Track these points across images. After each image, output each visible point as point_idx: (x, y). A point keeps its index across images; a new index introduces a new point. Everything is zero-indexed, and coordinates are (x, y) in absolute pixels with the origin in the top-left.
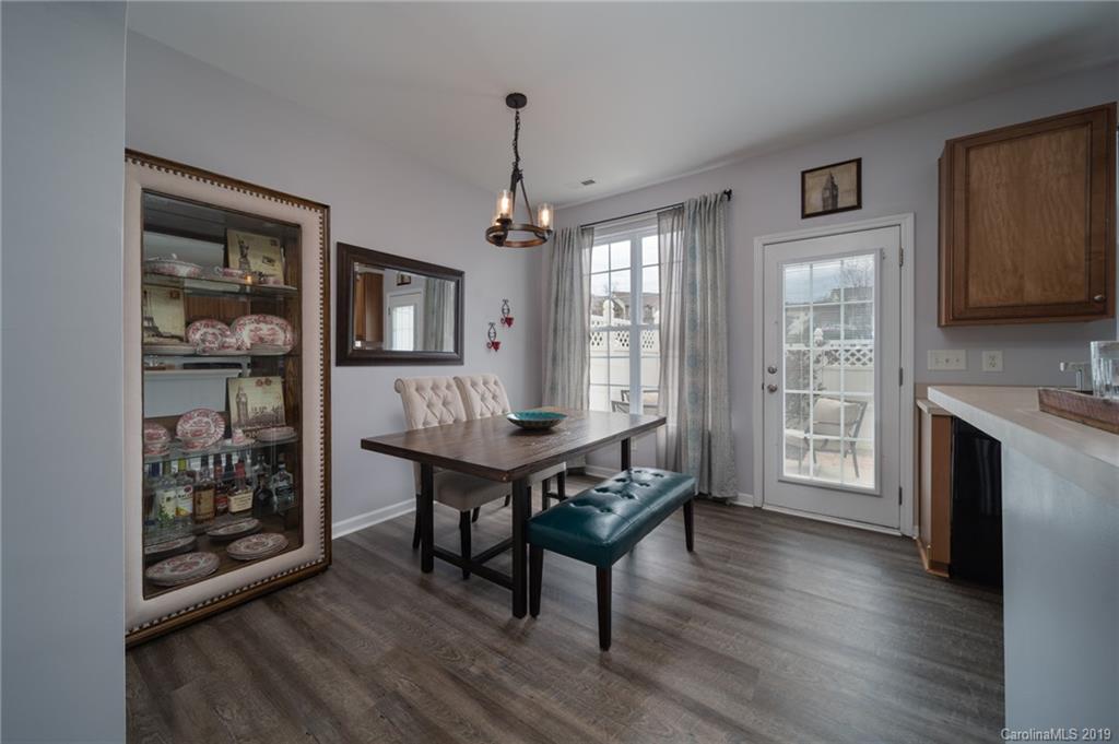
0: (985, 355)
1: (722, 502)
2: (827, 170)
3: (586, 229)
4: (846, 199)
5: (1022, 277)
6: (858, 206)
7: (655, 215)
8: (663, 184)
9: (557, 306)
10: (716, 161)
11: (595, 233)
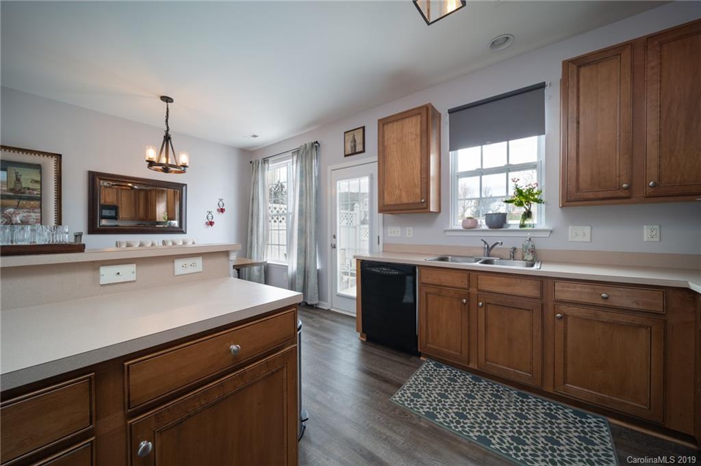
0: (408, 229)
1: (312, 307)
2: (352, 132)
3: (265, 160)
4: (359, 148)
5: (401, 190)
6: (363, 151)
7: (290, 154)
8: (290, 138)
9: (253, 202)
10: (309, 125)
11: (270, 163)
